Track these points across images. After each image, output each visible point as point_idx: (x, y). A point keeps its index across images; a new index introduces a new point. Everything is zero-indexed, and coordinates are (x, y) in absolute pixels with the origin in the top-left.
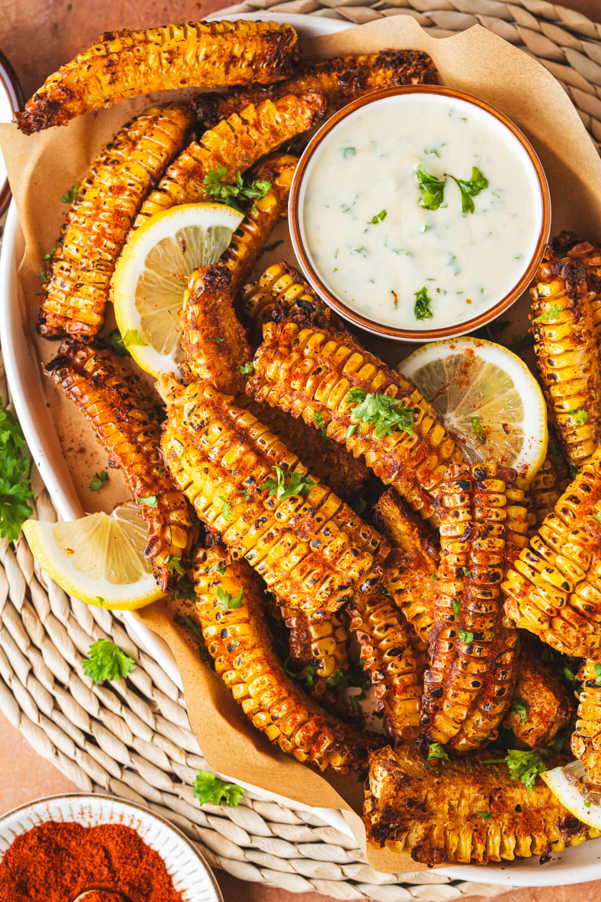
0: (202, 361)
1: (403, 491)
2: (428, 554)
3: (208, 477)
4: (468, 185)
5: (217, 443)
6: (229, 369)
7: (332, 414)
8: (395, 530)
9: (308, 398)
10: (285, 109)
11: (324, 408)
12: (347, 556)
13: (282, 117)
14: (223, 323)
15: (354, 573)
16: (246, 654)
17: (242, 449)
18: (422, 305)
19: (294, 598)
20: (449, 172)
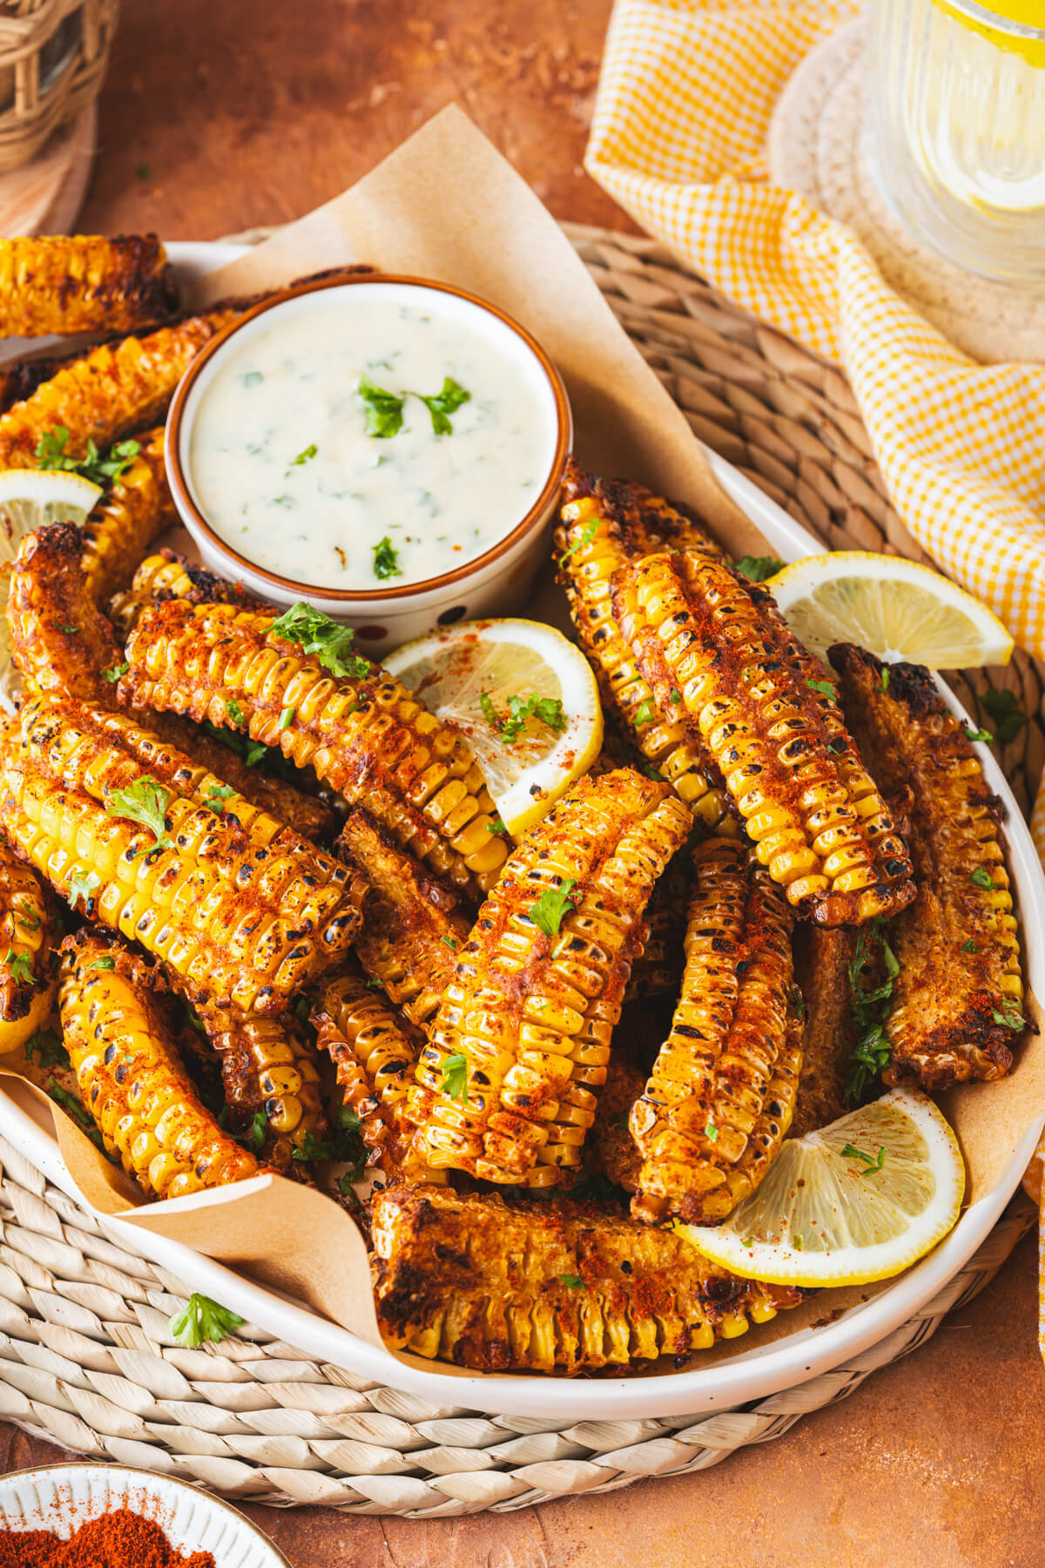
0: (44, 659)
1: (379, 809)
2: (431, 902)
3: (65, 808)
4: (439, 399)
5: (75, 754)
6: (89, 675)
7: (255, 701)
8: (373, 870)
9: (214, 684)
10: (154, 347)
11: (241, 695)
12: (298, 885)
13: (151, 360)
14: (74, 609)
15: (312, 912)
16: (146, 1075)
17: (115, 754)
18: (385, 559)
19: (220, 975)
20: (409, 387)
